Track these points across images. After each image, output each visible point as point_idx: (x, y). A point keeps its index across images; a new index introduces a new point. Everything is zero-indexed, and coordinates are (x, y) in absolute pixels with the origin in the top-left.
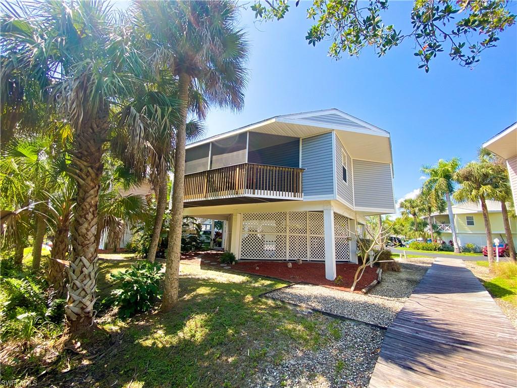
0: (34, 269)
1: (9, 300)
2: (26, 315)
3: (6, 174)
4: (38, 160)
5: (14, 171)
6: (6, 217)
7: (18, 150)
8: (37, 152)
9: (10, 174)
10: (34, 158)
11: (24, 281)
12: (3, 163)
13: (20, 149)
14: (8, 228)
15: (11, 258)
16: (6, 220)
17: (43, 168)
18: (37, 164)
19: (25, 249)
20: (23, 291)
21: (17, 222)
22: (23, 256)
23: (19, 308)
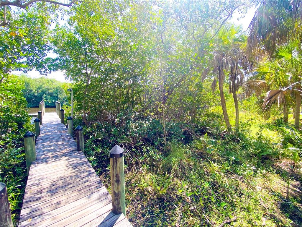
0: (296, 125)
1: (283, 139)
2: (294, 148)
3: (275, 70)
4: (292, 57)
5: (279, 68)
6: (279, 93)
7: (280, 55)
8: (290, 52)
9: (277, 70)
10: (289, 56)
11: (291, 130)
12: (272, 65)
13: (281, 54)
14: (280, 99)
15: (282, 118)
16: (279, 94)
17: (296, 61)
18: (292, 59)
19: (289, 115)
20: (291, 136)
21: (285, 96)
22: (288, 118)
23: (289, 144)
